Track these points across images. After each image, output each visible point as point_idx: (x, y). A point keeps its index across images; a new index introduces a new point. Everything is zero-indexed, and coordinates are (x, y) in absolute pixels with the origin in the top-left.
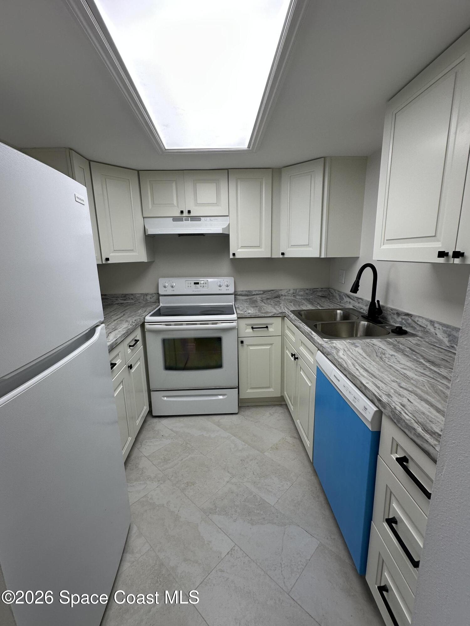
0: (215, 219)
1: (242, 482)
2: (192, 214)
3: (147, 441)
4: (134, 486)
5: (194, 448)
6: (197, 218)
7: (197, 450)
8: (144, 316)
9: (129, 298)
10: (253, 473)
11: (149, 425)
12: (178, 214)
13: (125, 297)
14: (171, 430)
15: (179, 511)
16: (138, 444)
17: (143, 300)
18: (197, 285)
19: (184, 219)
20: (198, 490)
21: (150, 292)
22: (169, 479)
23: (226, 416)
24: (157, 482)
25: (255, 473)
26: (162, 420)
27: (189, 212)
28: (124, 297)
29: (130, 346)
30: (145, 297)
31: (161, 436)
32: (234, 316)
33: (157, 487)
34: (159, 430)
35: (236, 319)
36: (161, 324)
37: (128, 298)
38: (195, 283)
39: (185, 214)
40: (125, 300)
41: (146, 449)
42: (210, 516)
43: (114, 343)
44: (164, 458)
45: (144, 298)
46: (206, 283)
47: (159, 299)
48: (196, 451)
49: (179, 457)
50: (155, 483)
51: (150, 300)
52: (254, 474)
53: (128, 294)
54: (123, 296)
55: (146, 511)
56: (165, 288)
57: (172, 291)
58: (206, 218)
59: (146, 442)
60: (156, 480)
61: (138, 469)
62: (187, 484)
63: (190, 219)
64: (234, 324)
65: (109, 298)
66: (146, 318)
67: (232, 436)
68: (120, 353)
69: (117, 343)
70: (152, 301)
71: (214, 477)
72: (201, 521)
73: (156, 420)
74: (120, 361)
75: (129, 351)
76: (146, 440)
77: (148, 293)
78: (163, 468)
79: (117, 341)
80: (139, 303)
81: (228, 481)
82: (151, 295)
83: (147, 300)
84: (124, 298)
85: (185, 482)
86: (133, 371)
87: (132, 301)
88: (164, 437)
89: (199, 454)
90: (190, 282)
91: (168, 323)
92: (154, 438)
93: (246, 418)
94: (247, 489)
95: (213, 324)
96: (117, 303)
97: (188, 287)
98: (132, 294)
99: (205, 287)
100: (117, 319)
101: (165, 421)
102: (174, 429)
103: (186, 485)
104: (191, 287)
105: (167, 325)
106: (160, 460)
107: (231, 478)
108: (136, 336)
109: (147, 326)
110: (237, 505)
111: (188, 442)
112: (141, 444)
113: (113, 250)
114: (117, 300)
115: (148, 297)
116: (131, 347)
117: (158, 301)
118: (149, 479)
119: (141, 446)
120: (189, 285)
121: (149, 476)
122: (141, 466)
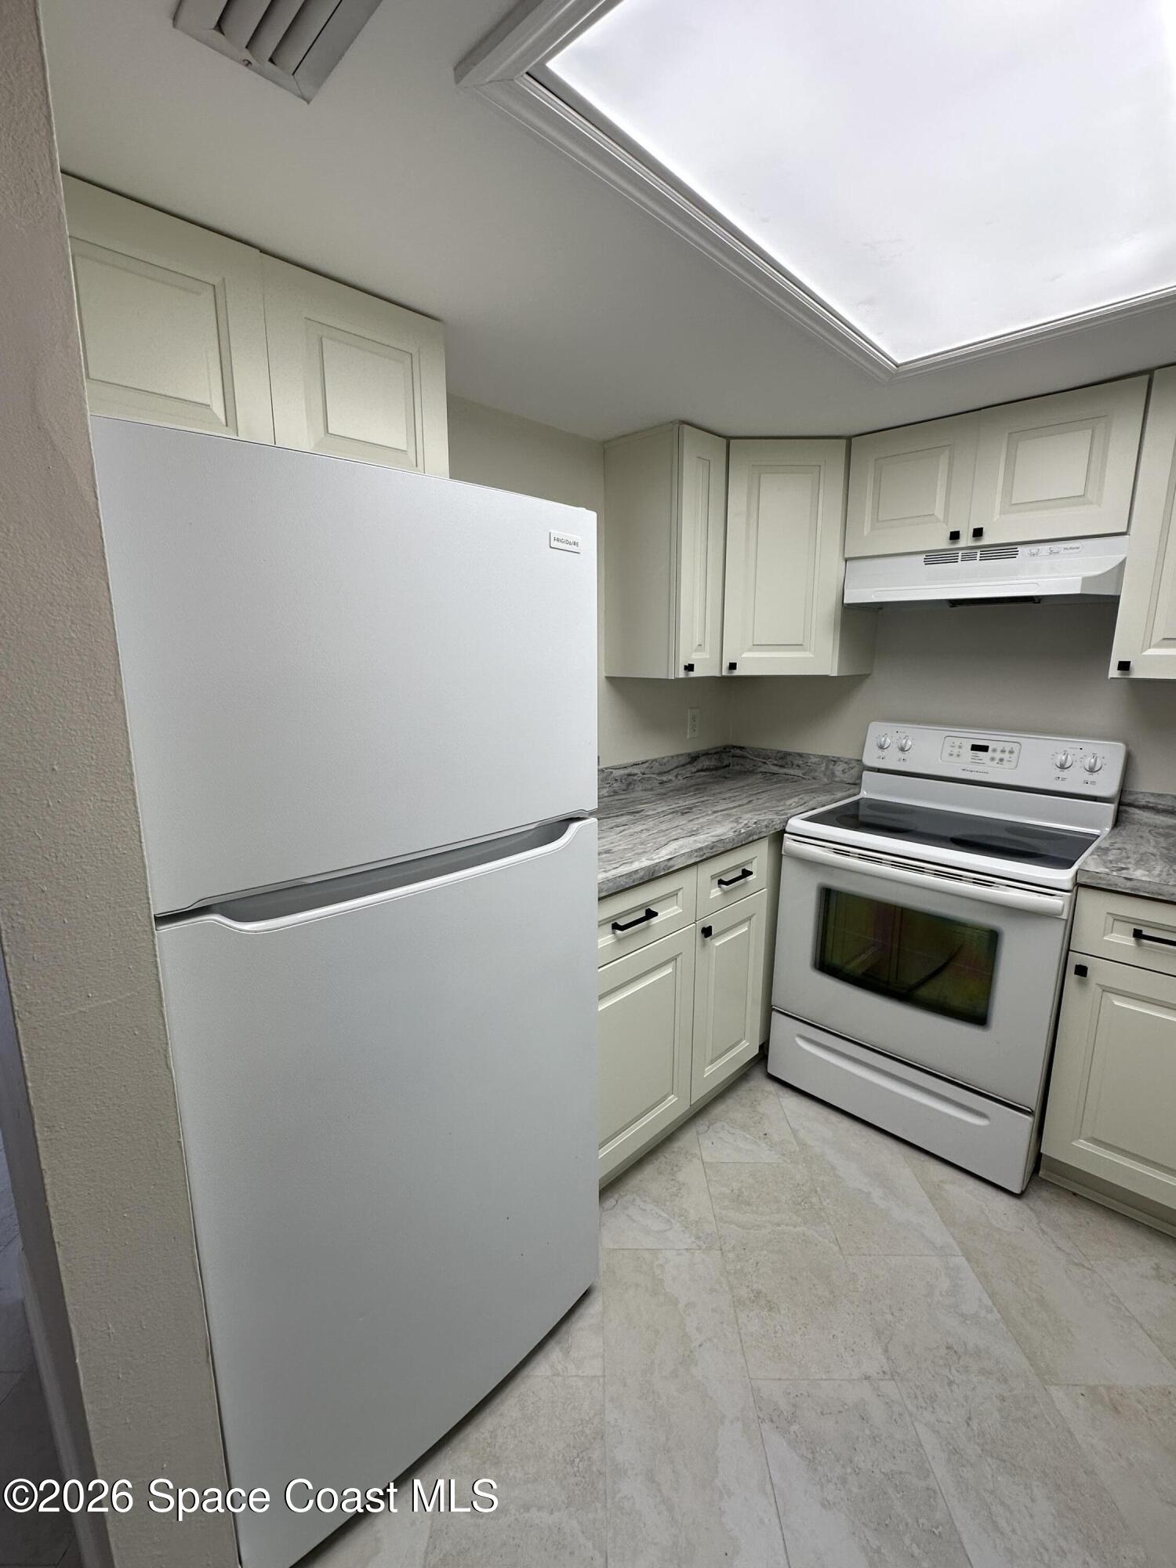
0: (1071, 548)
1: (911, 1415)
2: (987, 540)
3: (727, 1127)
4: (645, 1210)
5: (823, 1214)
6: (1007, 550)
7: (829, 1224)
8: (789, 815)
9: (792, 763)
10: (970, 1418)
11: (751, 1090)
12: (943, 543)
13: (784, 758)
14: (794, 1132)
15: (700, 1346)
16: (702, 1122)
17: (825, 775)
18: (981, 754)
19: (960, 555)
20: (775, 1332)
21: (845, 756)
22: (721, 1250)
23: (972, 1183)
24: (693, 1239)
25: (974, 1424)
26: (786, 1095)
27: (978, 533)
28: (781, 758)
29: (721, 882)
30: (831, 767)
31: (762, 1135)
32: (1063, 877)
33: (687, 1249)
34: (764, 1115)
35: (1068, 886)
36: (824, 847)
37: (789, 763)
38: (975, 748)
39: (966, 540)
40: (782, 766)
41: (713, 1143)
42: (766, 1426)
43: (662, 866)
44: (739, 1190)
45: (827, 767)
46: (1011, 752)
47: (860, 777)
48: (825, 1226)
49: (772, 1213)
50: (687, 1235)
51: (842, 775)
52: (968, 1424)
53: (790, 754)
54: (779, 755)
55: (637, 1285)
56: (880, 751)
57: (899, 760)
58: (1034, 548)
59: (723, 1127)
60: (694, 1232)
61: (673, 1180)
62: (755, 1297)
63: (979, 554)
64: (1057, 902)
65: (751, 757)
66: (790, 821)
67: (960, 1254)
68: (681, 891)
69: (671, 867)
70: (845, 780)
71: (835, 1333)
72: (738, 1419)
73: (771, 1087)
74: (677, 910)
75: (716, 892)
76: (725, 1124)
77: (839, 758)
78: (724, 1212)
79: (672, 862)
80: (814, 778)
81: (868, 1374)
82: (846, 763)
83: (833, 774)
84: (780, 762)
85: (755, 1286)
86: (717, 944)
87: (799, 772)
88: (767, 1140)
89: (830, 1242)
90: (957, 742)
91: (842, 848)
92: (744, 1127)
93: (1043, 1226)
94: (917, 1451)
95: (976, 882)
96: (762, 770)
97: (951, 755)
98: (800, 755)
99: (1005, 762)
100: (721, 811)
101: (791, 1101)
102: (802, 1134)
103: (751, 1295)
104: (958, 756)
105: (837, 852)
106: (726, 1191)
107: (884, 1372)
108: (750, 862)
109: (789, 843)
110: (859, 1469)
111: (819, 1189)
112: (709, 1127)
113: (751, 644)
114: (765, 763)
115: (838, 769)
116: (724, 886)
117: (857, 784)
118: (683, 1218)
119: (707, 1131)
120: (956, 751)
121: (686, 1210)
122: (681, 1177)
